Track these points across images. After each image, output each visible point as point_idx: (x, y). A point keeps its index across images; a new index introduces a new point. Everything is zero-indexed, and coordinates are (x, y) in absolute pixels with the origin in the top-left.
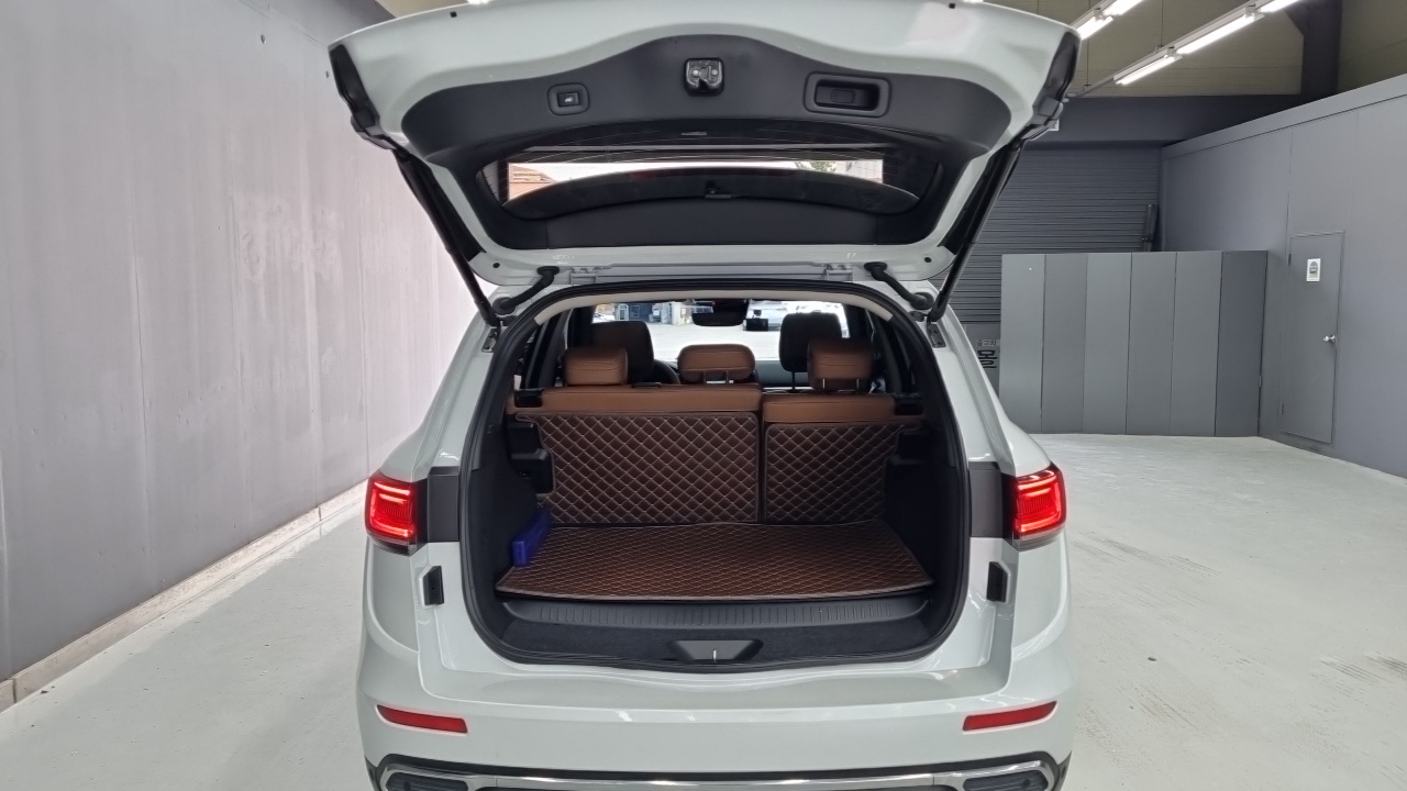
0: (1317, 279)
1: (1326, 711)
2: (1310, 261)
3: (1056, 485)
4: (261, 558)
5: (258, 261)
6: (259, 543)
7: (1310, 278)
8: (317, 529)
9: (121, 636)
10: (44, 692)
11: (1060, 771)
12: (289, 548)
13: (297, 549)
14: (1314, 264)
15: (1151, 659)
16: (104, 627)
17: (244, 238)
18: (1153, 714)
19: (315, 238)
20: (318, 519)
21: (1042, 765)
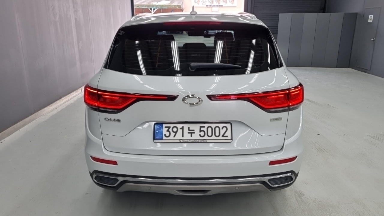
0: (371, 21)
1: (368, 150)
2: (370, 16)
3: (301, 90)
4: (64, 103)
5: (56, 14)
6: (64, 98)
7: (369, 21)
8: (81, 94)
9: (24, 126)
10: (2, 142)
11: (296, 175)
12: (73, 99)
13: (75, 100)
14: (371, 17)
15: (318, 134)
16: (18, 123)
17: (51, 7)
18: (319, 151)
19: (74, 7)
20: (81, 91)
21: (292, 174)
